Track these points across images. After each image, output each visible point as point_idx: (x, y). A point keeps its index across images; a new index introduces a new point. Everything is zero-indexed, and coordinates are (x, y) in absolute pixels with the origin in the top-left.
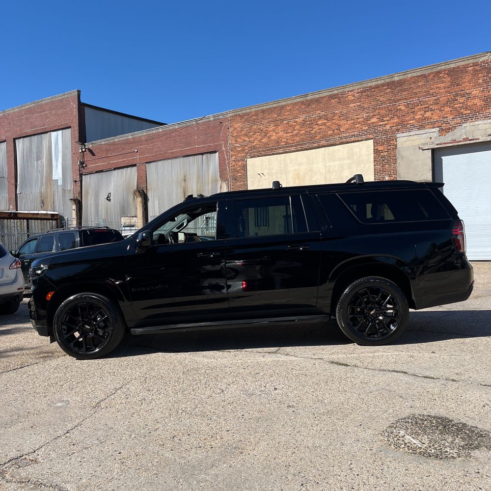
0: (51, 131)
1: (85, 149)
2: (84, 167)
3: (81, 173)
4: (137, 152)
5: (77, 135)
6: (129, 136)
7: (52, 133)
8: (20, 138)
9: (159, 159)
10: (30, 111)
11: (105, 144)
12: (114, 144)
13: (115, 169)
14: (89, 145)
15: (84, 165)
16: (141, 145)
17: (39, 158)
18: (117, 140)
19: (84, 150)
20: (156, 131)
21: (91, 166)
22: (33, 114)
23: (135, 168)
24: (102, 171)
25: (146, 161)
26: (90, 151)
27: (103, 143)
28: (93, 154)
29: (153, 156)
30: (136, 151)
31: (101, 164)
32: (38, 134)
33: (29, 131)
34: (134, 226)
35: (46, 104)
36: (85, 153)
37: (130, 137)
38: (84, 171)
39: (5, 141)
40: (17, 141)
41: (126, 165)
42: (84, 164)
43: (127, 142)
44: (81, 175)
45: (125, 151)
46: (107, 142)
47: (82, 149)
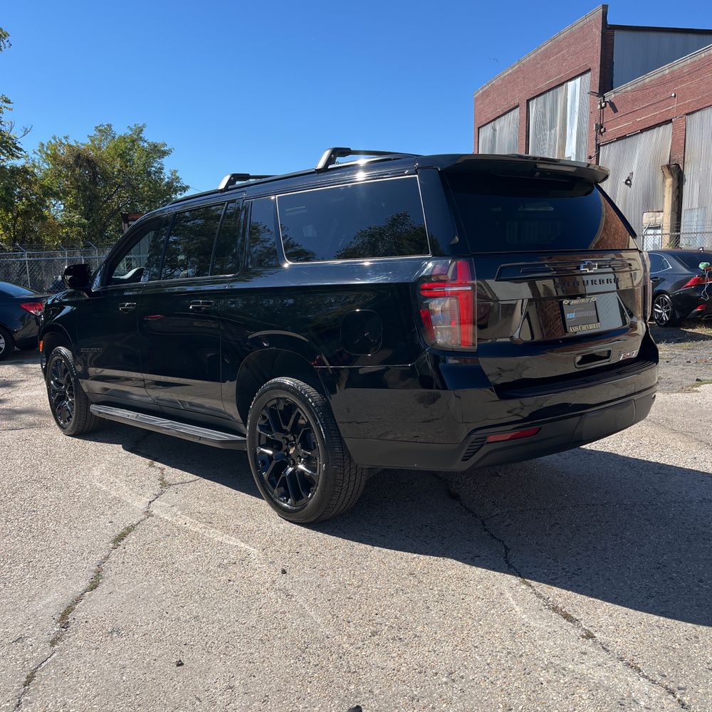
0: (567, 81)
1: (606, 102)
2: (601, 133)
3: (598, 143)
4: (675, 96)
5: (598, 82)
6: (665, 70)
7: (569, 83)
8: (533, 98)
9: (707, 105)
10: (546, 55)
11: (631, 91)
12: (644, 88)
13: (642, 131)
14: (610, 96)
15: (602, 130)
16: (682, 82)
17: (552, 126)
18: (648, 80)
19: (603, 104)
20: (706, 54)
21: (612, 131)
22: (549, 58)
23: (670, 126)
24: (624, 137)
25: (687, 111)
26: (612, 105)
27: (629, 88)
28: (615, 111)
29: (697, 101)
30: (673, 95)
31: (623, 126)
32: (552, 89)
33: (543, 86)
34: (659, 228)
35: (565, 38)
36: (605, 109)
37: (667, 71)
38: (602, 139)
39: (517, 107)
40: (531, 103)
41: (657, 122)
42: (602, 127)
43: (663, 82)
44: (598, 147)
45: (659, 98)
46: (633, 87)
47: (601, 104)
